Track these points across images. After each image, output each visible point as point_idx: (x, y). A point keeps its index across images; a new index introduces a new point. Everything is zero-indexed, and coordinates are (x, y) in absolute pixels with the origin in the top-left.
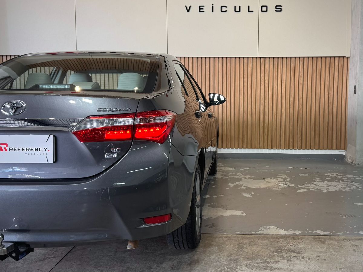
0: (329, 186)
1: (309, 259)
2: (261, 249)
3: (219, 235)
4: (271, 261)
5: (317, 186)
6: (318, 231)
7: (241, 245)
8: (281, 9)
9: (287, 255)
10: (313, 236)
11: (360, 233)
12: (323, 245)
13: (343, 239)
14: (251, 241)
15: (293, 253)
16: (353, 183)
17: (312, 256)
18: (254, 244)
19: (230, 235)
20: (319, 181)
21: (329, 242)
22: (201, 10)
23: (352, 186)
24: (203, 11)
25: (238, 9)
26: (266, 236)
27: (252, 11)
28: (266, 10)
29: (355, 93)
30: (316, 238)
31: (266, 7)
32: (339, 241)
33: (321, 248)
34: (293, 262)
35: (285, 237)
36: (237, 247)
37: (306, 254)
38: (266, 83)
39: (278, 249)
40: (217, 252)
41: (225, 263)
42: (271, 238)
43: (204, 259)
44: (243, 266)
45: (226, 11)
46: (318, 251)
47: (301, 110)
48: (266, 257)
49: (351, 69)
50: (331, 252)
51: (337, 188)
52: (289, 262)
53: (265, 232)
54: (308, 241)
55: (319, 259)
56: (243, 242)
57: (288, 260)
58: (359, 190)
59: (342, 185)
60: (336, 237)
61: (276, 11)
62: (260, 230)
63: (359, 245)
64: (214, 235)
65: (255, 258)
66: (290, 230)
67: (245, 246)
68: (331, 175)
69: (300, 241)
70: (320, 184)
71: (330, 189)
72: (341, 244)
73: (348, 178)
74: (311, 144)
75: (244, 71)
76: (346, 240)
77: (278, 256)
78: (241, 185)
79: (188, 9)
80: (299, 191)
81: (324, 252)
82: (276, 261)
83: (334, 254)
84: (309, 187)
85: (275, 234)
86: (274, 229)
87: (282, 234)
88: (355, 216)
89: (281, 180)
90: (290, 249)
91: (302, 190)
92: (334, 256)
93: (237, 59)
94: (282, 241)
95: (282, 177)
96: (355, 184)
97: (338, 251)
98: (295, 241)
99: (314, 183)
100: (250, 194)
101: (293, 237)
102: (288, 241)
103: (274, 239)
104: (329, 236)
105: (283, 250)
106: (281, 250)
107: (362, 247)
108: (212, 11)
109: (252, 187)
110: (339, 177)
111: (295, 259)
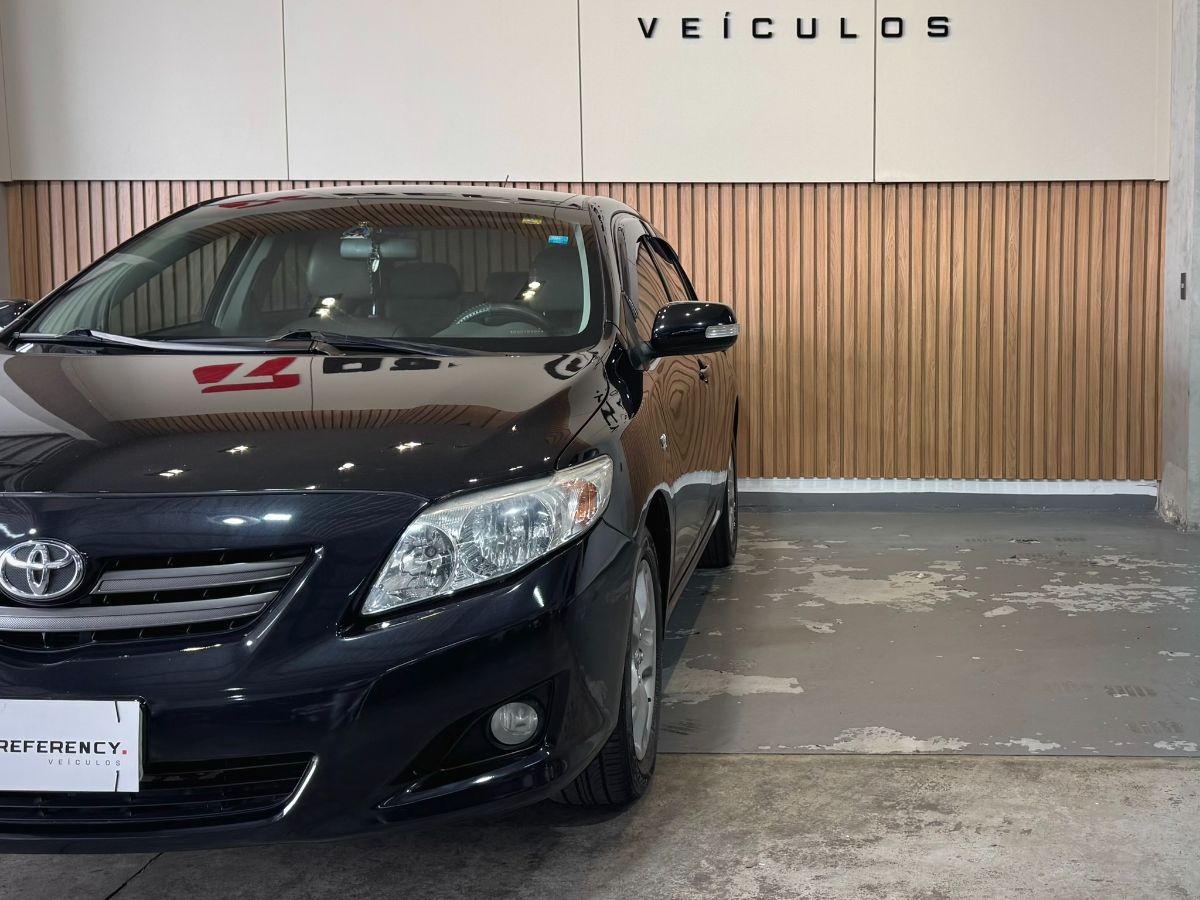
0: (1089, 596)
1: (978, 830)
2: (829, 800)
3: (703, 756)
4: (855, 837)
5: (1050, 597)
6: (1024, 742)
7: (769, 786)
8: (946, 28)
9: (909, 818)
10: (1003, 758)
11: (1159, 745)
12: (1035, 788)
13: (1097, 767)
14: (803, 773)
15: (929, 812)
17: (988, 819)
18: (810, 783)
19: (740, 758)
21: (1051, 775)
22: (691, 32)
23: (1160, 595)
24: (697, 36)
25: (807, 30)
26: (854, 758)
27: (854, 36)
28: (897, 32)
29: (1183, 297)
30: (1013, 763)
31: (897, 24)
32: (1084, 772)
33: (1022, 794)
34: (923, 841)
35: (915, 760)
36: (753, 793)
37: (969, 816)
38: (900, 266)
39: (886, 800)
40: (687, 812)
41: (705, 847)
42: (870, 764)
43: (640, 833)
44: (761, 855)
45: (769, 35)
46: (1011, 806)
47: (1014, 352)
48: (841, 824)
49: (1171, 220)
50: (1050, 808)
51: (1115, 603)
52: (913, 840)
53: (850, 747)
54: (985, 775)
55: (1007, 831)
56: (777, 778)
57: (909, 833)
58: (1184, 608)
60: (1077, 760)
61: (930, 34)
62: (836, 739)
63: (1147, 785)
64: (687, 757)
65: (805, 829)
66: (934, 738)
67: (781, 792)
68: (1102, 562)
69: (959, 774)
70: (1063, 590)
71: (1090, 605)
72: (1088, 783)
73: (1154, 571)
74: (1049, 463)
75: (831, 229)
76: (1108, 768)
77: (881, 821)
78: (806, 594)
79: (648, 29)
80: (988, 614)
81: (1030, 809)
82: (871, 838)
83: (1061, 815)
84: (1025, 601)
85: (885, 752)
86: (884, 735)
87: (905, 751)
88: (1152, 693)
89: (939, 577)
90: (922, 799)
91: (998, 612)
92: (1059, 821)
93: (808, 191)
94: (901, 773)
95: (944, 570)
96: (1173, 590)
97: (1074, 805)
98: (946, 772)
99: (1044, 587)
100: (831, 625)
101: (941, 759)
102: (923, 772)
103: (879, 767)
104: (1055, 758)
105: (898, 803)
106: (892, 803)
107: (1156, 791)
108: (726, 35)
109: (840, 603)
110: (1127, 567)
111: (932, 832)
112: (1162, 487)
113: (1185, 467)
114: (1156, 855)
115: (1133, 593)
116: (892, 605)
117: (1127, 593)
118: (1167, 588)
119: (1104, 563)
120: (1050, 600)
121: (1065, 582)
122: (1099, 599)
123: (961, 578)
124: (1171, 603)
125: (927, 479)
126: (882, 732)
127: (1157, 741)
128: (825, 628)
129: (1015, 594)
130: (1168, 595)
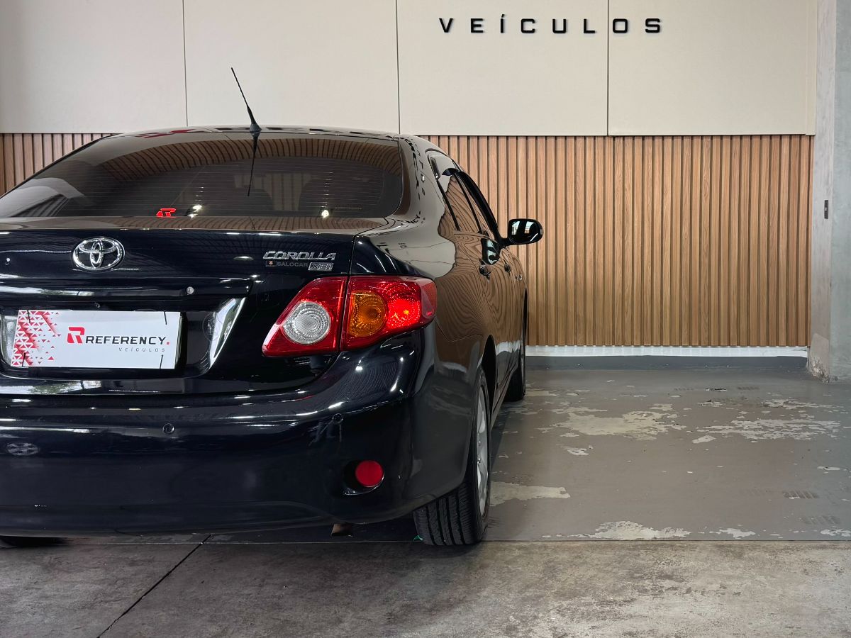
0: (766, 428)
1: (703, 593)
3: (504, 543)
5: (737, 429)
6: (729, 531)
8: (658, 26)
9: (653, 585)
10: (716, 542)
12: (738, 562)
13: (782, 548)
14: (576, 554)
15: (667, 580)
17: (709, 585)
18: (581, 561)
19: (530, 544)
20: (743, 417)
21: (751, 555)
22: (477, 29)
23: (816, 427)
24: (481, 32)
25: (560, 27)
26: (611, 544)
27: (593, 32)
29: (826, 217)
30: (723, 546)
31: (624, 29)
32: (773, 552)
33: (732, 567)
34: (666, 601)
35: (654, 545)
36: (541, 569)
37: (696, 583)
38: (626, 195)
39: (636, 573)
40: (496, 583)
42: (623, 547)
45: (533, 31)
46: (725, 576)
48: (606, 590)
50: (752, 577)
51: (785, 433)
52: (658, 601)
53: (607, 535)
54: (704, 554)
55: (724, 594)
57: (655, 596)
58: (832, 436)
60: (768, 543)
61: (647, 31)
63: (819, 561)
64: (492, 544)
66: (665, 529)
67: (561, 568)
69: (685, 554)
70: (746, 424)
71: (767, 435)
72: (777, 559)
75: (577, 168)
76: (790, 549)
77: (634, 588)
78: (565, 428)
79: (446, 25)
80: (695, 441)
81: (739, 578)
82: (629, 599)
83: (760, 582)
84: (721, 432)
86: (631, 526)
87: (646, 538)
88: (815, 496)
89: (658, 416)
90: (662, 572)
91: (702, 440)
92: (759, 586)
93: (561, 141)
94: (645, 554)
95: (661, 410)
96: (823, 423)
97: (769, 575)
98: (676, 553)
99: (733, 422)
100: (585, 450)
101: (672, 543)
102: (660, 553)
104: (752, 542)
105: (645, 575)
106: (640, 575)
107: (825, 565)
108: (502, 31)
109: (590, 434)
110: (790, 407)
111: (671, 594)
112: (811, 352)
113: (828, 337)
114: (829, 609)
115: (795, 426)
116: (627, 435)
117: (792, 426)
118: (819, 422)
119: (773, 405)
120: (738, 431)
121: (748, 418)
122: (772, 430)
123: (674, 416)
125: (645, 346)
126: (629, 525)
127: (823, 530)
128: (581, 452)
129: (713, 427)
130: (820, 427)
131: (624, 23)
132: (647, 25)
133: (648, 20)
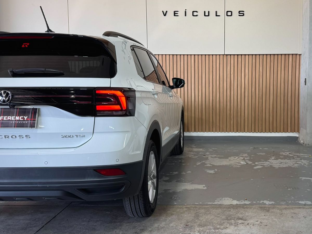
0: (281, 163)
1: (253, 225)
2: (214, 217)
3: (180, 206)
4: (221, 227)
5: (271, 163)
6: (265, 202)
7: (198, 213)
8: (243, 14)
9: (235, 222)
10: (260, 206)
11: (300, 202)
12: (268, 214)
13: (284, 208)
14: (207, 210)
15: (240, 220)
16: (301, 161)
17: (256, 222)
18: (209, 213)
19: (190, 206)
20: (273, 159)
21: (272, 210)
22: (176, 15)
23: (300, 162)
24: (178, 16)
25: (207, 14)
26: (220, 206)
27: (219, 16)
28: (230, 15)
29: (305, 84)
30: (262, 207)
32: (281, 210)
33: (265, 215)
34: (239, 228)
35: (237, 207)
36: (193, 215)
37: (251, 221)
38: (231, 76)
40: (176, 221)
41: (181, 230)
42: (225, 208)
43: (164, 226)
44: (196, 232)
45: (197, 15)
46: (262, 218)
47: (261, 99)
48: (217, 224)
49: (302, 64)
51: (288, 165)
52: (236, 228)
53: (219, 203)
54: (255, 210)
55: (261, 225)
56: (200, 211)
57: (235, 226)
58: (306, 166)
59: (292, 162)
60: (279, 206)
61: (239, 15)
62: (216, 201)
63: (298, 213)
64: (175, 206)
65: (208, 225)
66: (241, 201)
67: (201, 215)
68: (284, 154)
69: (248, 210)
70: (274, 161)
71: (282, 165)
72: (282, 212)
73: (298, 157)
74: (270, 128)
75: (213, 67)
76: (287, 208)
77: (228, 223)
79: (165, 14)
80: (255, 168)
81: (267, 219)
82: (225, 227)
83: (275, 221)
84: (264, 164)
85: (228, 204)
86: (228, 200)
87: (234, 204)
88: (298, 189)
89: (242, 158)
90: (238, 217)
91: (258, 167)
92: (275, 223)
94: (233, 210)
95: (243, 156)
97: (278, 218)
98: (244, 210)
99: (269, 160)
100: (214, 171)
101: (243, 206)
102: (239, 210)
103: (227, 208)
104: (273, 206)
105: (232, 218)
106: (230, 218)
107: (300, 214)
108: (185, 15)
109: (216, 165)
110: (291, 155)
111: (241, 226)
112: (300, 134)
113: (306, 129)
114: (300, 231)
116: (230, 165)
122: (284, 164)
123: (248, 158)
124: (302, 165)
125: (238, 132)
126: (228, 199)
128: (212, 172)
129: (261, 162)
131: (230, 13)
132: (239, 13)
133: (239, 12)
